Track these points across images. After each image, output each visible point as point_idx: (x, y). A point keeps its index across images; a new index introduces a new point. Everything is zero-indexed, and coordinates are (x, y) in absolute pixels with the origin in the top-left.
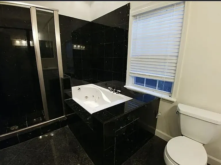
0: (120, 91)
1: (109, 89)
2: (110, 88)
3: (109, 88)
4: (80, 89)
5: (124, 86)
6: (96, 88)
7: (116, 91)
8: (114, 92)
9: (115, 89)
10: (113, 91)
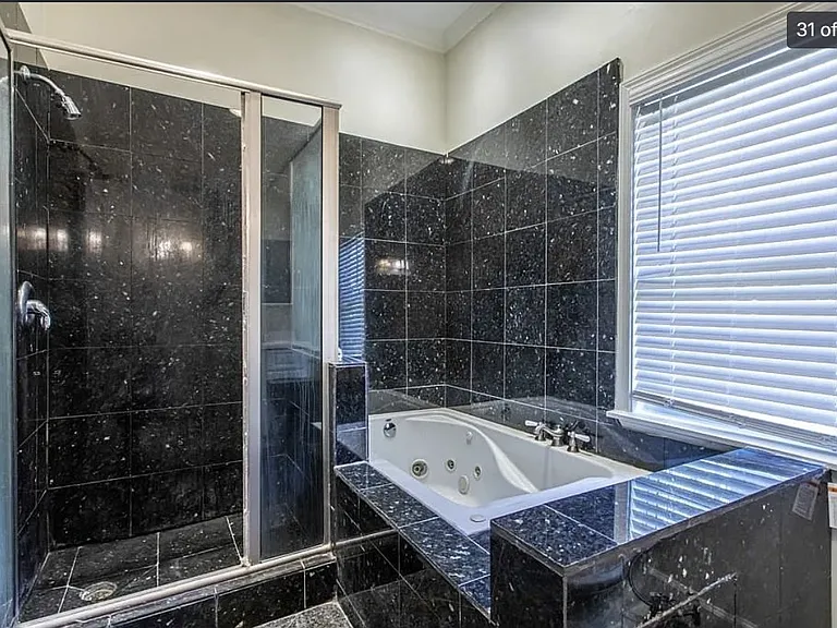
0: (586, 439)
1: (531, 430)
2: (536, 424)
3: (528, 423)
4: (392, 426)
5: (609, 414)
6: (466, 425)
7: (565, 440)
8: (553, 444)
9: (559, 430)
10: (550, 437)
